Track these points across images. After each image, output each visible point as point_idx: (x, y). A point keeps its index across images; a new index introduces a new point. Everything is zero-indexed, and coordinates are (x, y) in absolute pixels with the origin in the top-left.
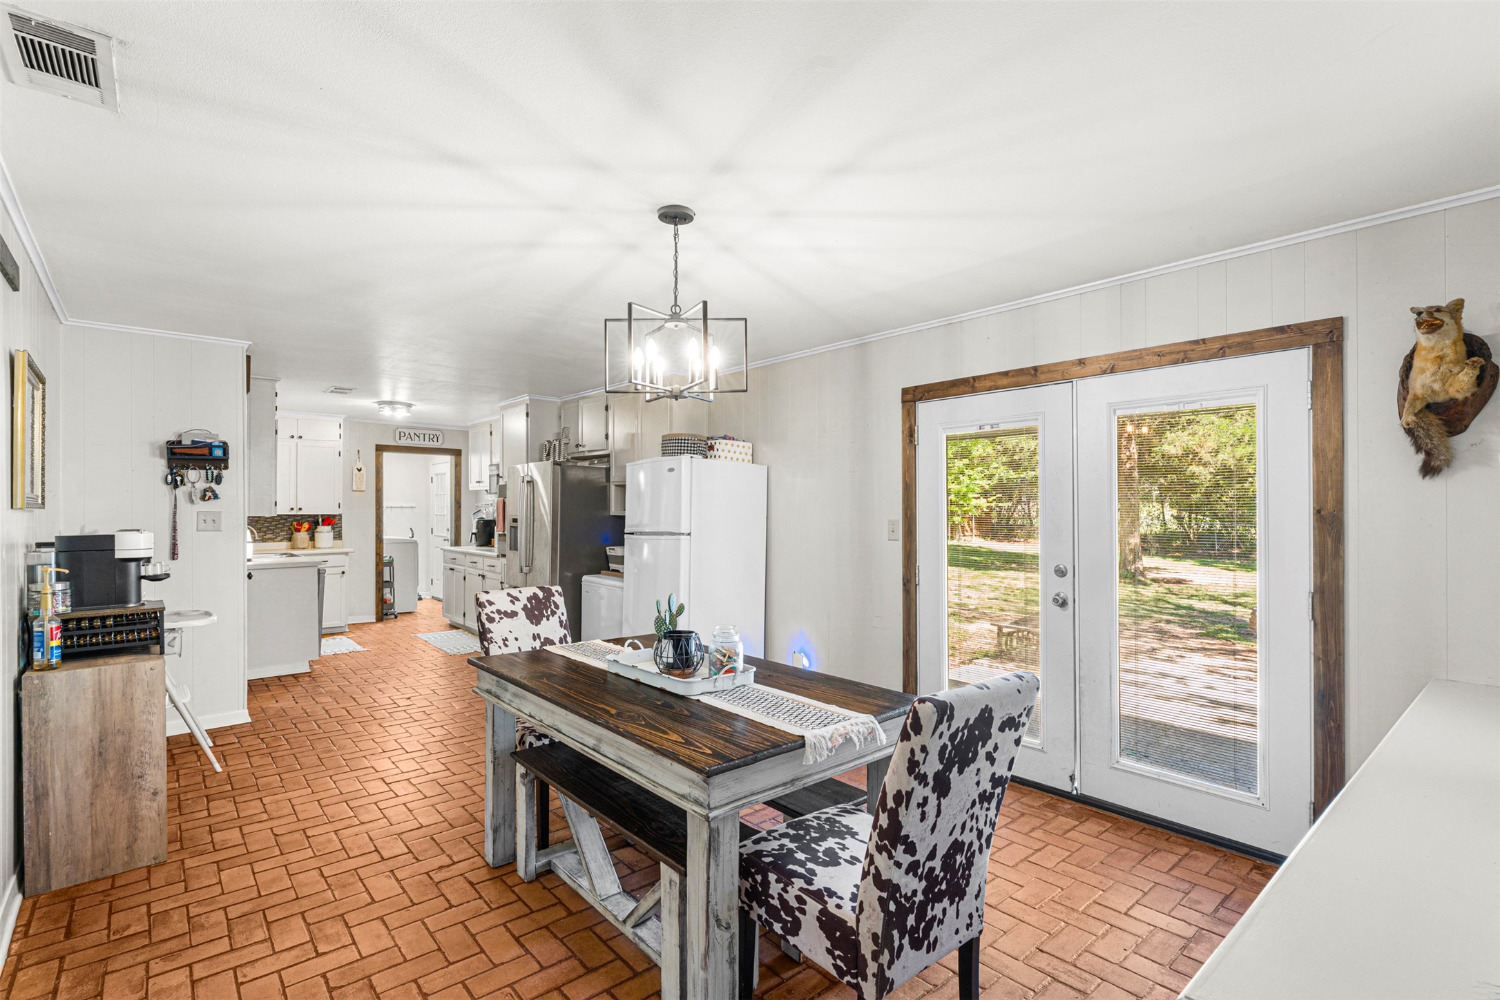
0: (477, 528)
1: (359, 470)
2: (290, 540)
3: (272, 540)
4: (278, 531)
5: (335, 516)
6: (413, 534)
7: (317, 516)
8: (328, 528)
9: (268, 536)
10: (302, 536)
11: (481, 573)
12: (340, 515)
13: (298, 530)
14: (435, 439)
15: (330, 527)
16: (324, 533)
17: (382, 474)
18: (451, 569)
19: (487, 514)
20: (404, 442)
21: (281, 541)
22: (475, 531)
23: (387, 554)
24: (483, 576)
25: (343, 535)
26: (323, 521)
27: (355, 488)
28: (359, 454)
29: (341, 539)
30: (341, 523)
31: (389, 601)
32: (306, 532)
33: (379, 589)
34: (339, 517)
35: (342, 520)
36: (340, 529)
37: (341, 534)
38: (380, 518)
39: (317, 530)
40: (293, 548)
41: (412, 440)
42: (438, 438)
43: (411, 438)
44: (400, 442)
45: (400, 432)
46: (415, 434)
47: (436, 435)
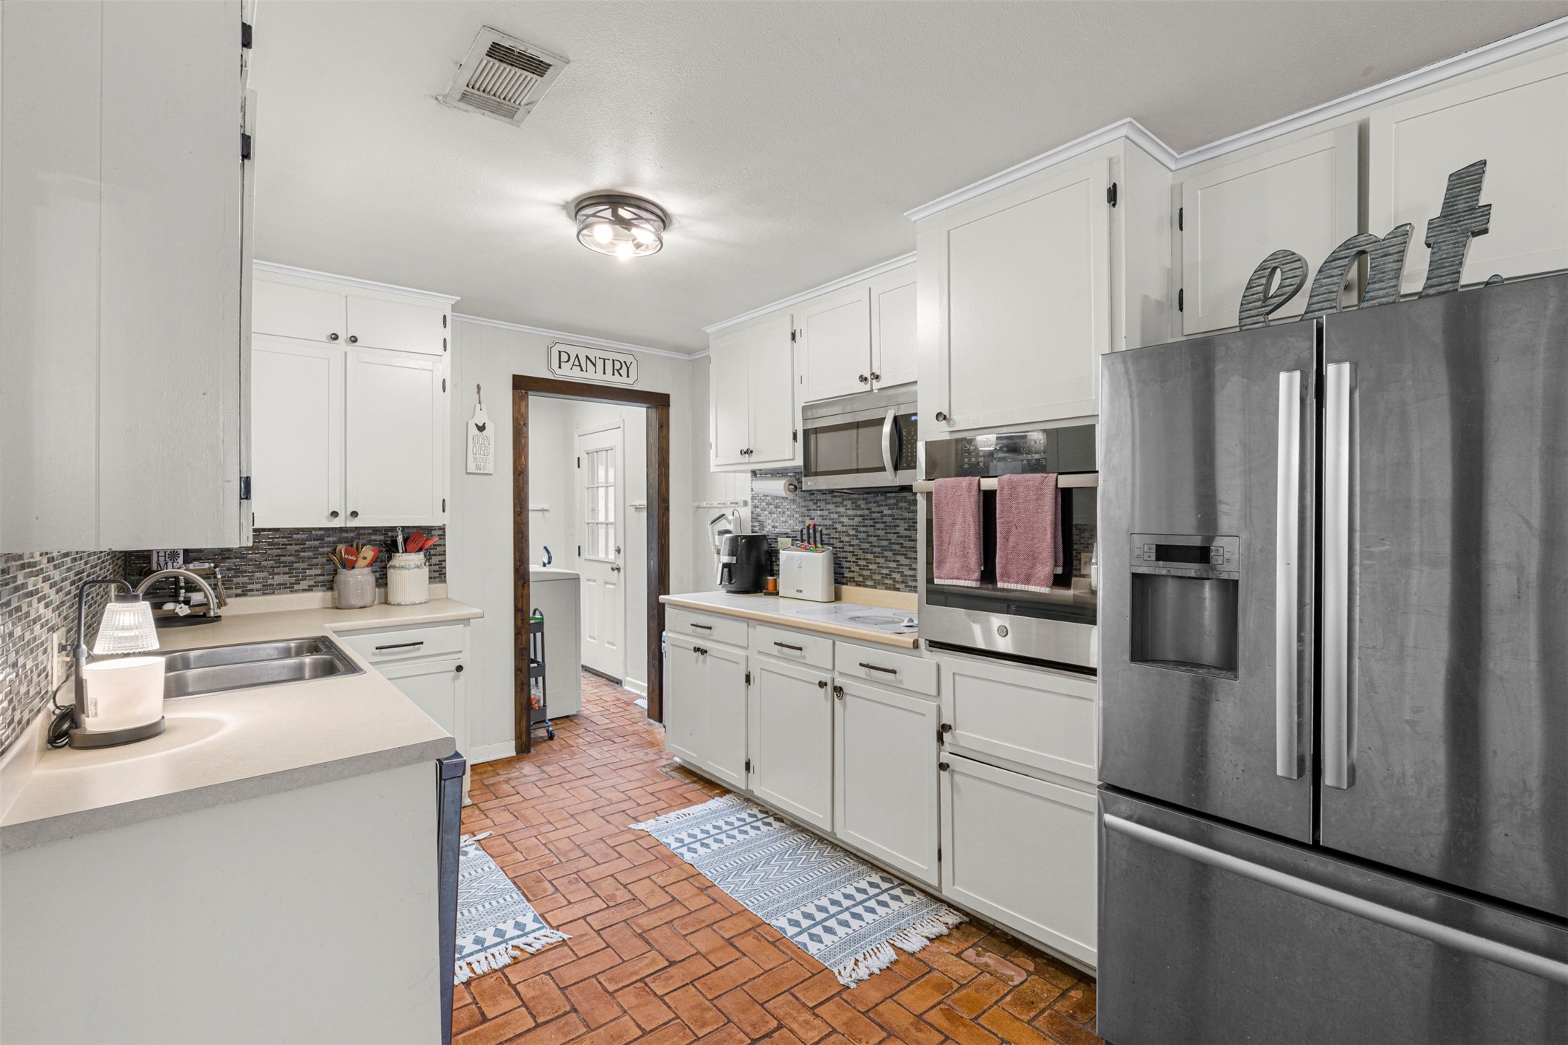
0: (723, 553)
1: (481, 428)
2: (330, 586)
3: (290, 588)
4: (301, 565)
5: (429, 530)
6: (550, 558)
7: (393, 529)
8: (418, 558)
9: (278, 579)
10: (359, 578)
11: (826, 677)
12: (443, 529)
13: (350, 564)
14: (624, 371)
15: (421, 555)
16: (409, 569)
17: (527, 438)
18: (697, 650)
19: (739, 522)
21: (310, 589)
22: (727, 558)
24: (838, 690)
25: (448, 571)
26: (405, 541)
27: (471, 468)
28: (479, 392)
29: (445, 581)
30: (445, 545)
31: (539, 701)
32: (367, 566)
33: (522, 684)
34: (441, 532)
35: (444, 539)
36: (441, 558)
37: (445, 568)
38: (522, 533)
39: (392, 563)
40: (337, 606)
41: (582, 370)
42: (628, 368)
43: (580, 366)
44: (559, 371)
45: (560, 352)
46: (587, 357)
47: (625, 362)
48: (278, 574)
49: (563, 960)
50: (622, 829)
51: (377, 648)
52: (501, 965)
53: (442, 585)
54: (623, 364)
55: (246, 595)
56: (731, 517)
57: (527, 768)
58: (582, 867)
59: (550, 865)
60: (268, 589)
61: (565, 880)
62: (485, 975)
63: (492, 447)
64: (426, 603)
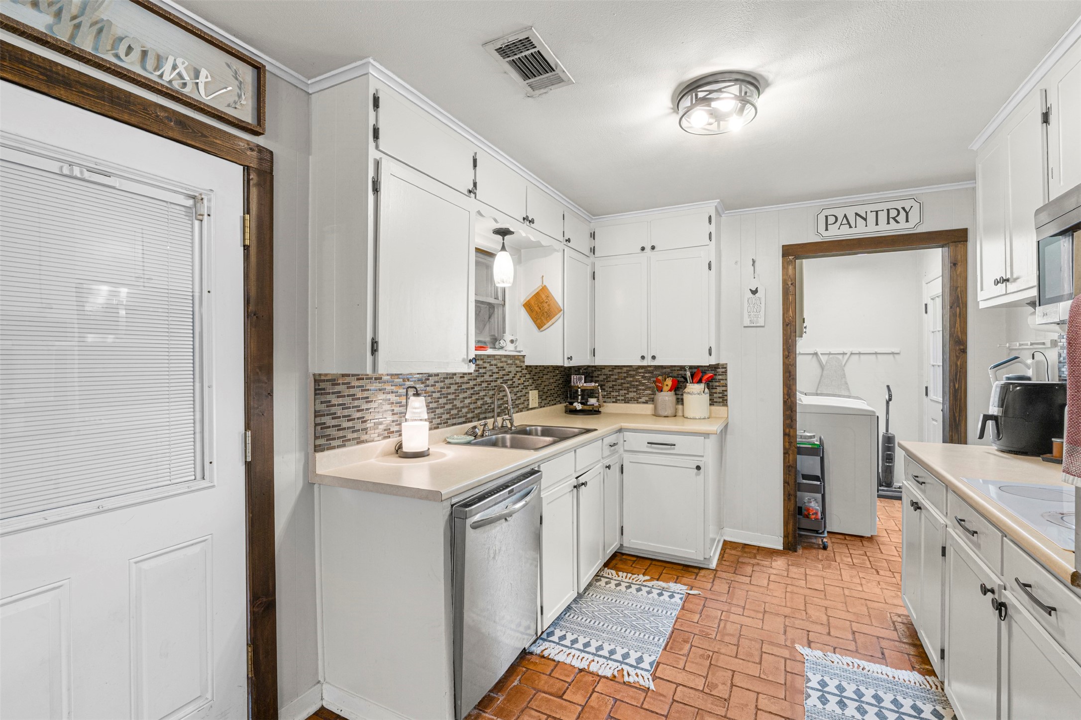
0: (1002, 403)
1: (754, 292)
2: (652, 400)
3: (636, 400)
7: (682, 368)
8: (699, 387)
9: (631, 395)
10: (666, 397)
12: (725, 366)
13: (660, 390)
14: (902, 217)
15: (705, 385)
16: (696, 394)
17: (794, 295)
18: (913, 503)
19: (1037, 367)
20: (837, 232)
21: (646, 402)
22: (994, 410)
23: (806, 431)
25: (730, 398)
26: (692, 376)
28: (753, 265)
29: (726, 405)
30: (726, 380)
31: (816, 513)
32: (670, 390)
33: (789, 495)
34: (724, 370)
35: (726, 375)
36: (724, 388)
37: (726, 396)
38: (790, 372)
39: (686, 390)
40: (656, 415)
41: (851, 227)
42: (907, 213)
43: (849, 223)
44: (825, 234)
45: (826, 217)
46: (857, 214)
47: (903, 208)
48: (631, 392)
49: (633, 700)
50: (788, 643)
51: (648, 443)
52: (603, 675)
53: (725, 408)
54: (901, 211)
55: (616, 402)
56: (1029, 361)
57: (779, 563)
58: (723, 651)
59: (706, 636)
60: (627, 401)
61: (701, 652)
62: (592, 673)
63: (763, 305)
64: (704, 419)
